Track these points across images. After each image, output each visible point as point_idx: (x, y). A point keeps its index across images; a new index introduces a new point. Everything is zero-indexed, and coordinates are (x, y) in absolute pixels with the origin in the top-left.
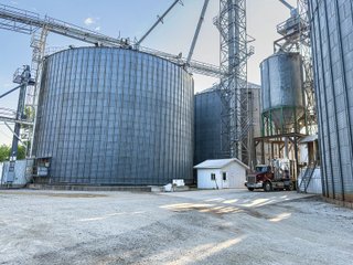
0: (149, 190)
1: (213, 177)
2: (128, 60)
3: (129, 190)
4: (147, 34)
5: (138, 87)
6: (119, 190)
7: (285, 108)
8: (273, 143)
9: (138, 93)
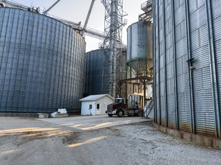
0: (38, 117)
1: (91, 107)
2: (26, 18)
3: (20, 116)
4: (53, 6)
5: (34, 39)
6: (12, 116)
7: (140, 60)
8: (134, 84)
9: (33, 44)
